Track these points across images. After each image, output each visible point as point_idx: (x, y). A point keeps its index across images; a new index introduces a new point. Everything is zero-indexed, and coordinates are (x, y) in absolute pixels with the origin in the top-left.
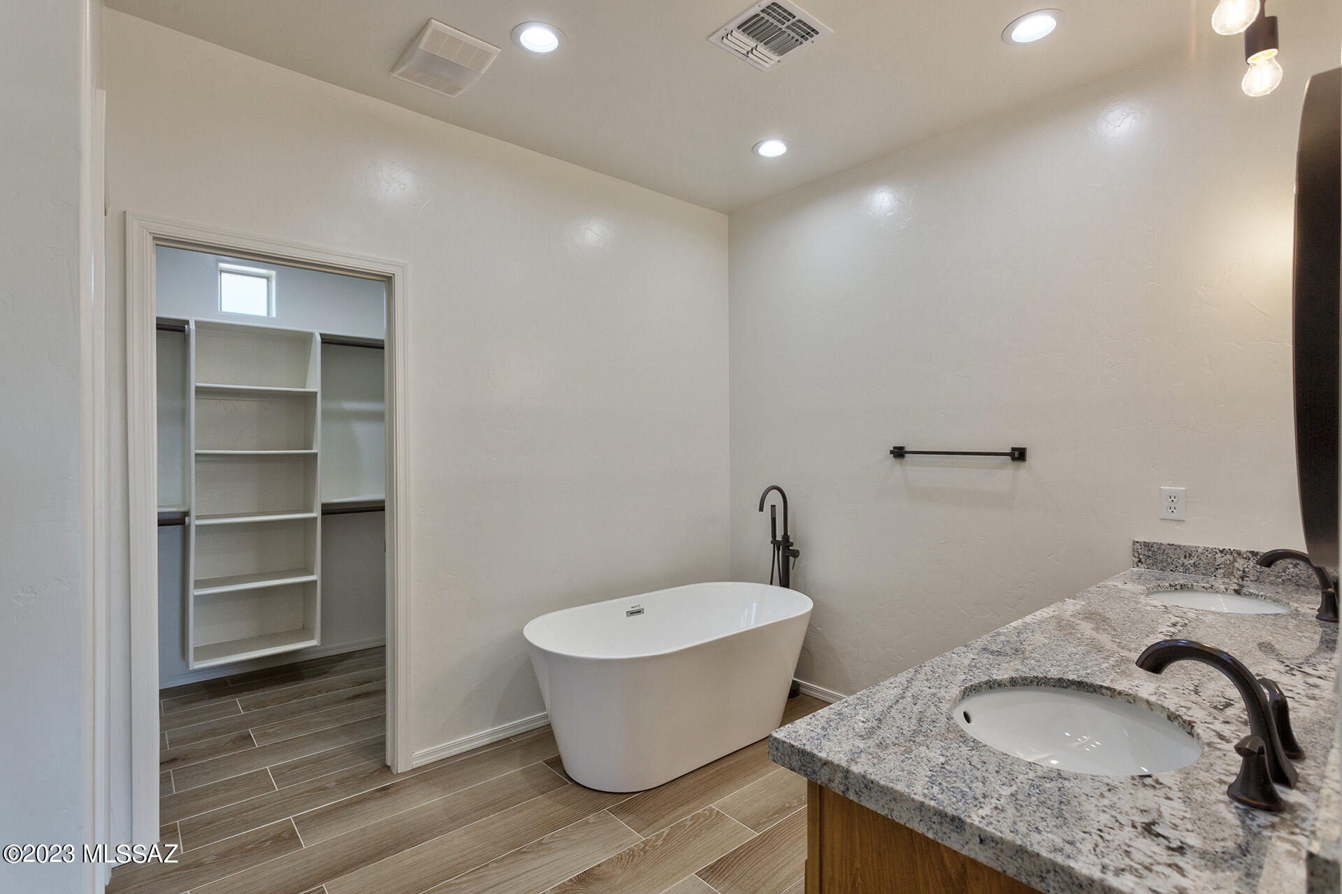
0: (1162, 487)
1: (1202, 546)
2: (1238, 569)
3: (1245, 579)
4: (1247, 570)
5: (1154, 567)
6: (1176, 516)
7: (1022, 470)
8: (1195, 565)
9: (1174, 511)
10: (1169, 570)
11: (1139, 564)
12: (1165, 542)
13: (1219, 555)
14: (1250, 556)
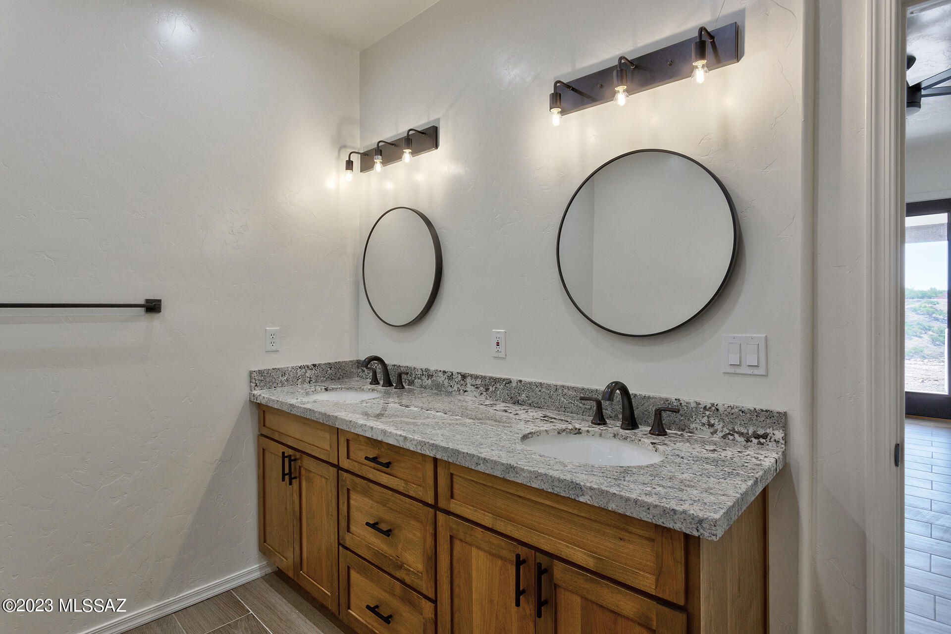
0: (267, 328)
1: (290, 366)
2: (308, 377)
3: (311, 382)
4: (311, 376)
5: (265, 388)
6: (274, 348)
7: (156, 320)
8: (287, 380)
9: (274, 344)
10: (273, 387)
11: (256, 388)
12: (271, 368)
13: (299, 370)
14: (313, 367)
